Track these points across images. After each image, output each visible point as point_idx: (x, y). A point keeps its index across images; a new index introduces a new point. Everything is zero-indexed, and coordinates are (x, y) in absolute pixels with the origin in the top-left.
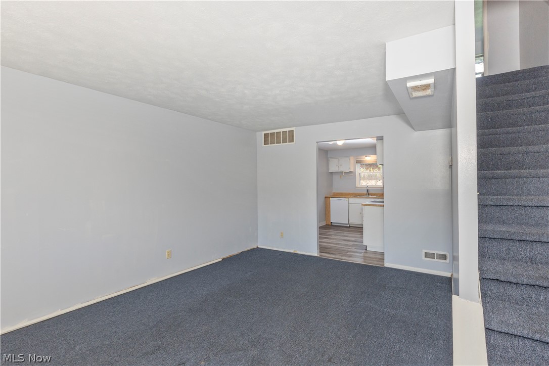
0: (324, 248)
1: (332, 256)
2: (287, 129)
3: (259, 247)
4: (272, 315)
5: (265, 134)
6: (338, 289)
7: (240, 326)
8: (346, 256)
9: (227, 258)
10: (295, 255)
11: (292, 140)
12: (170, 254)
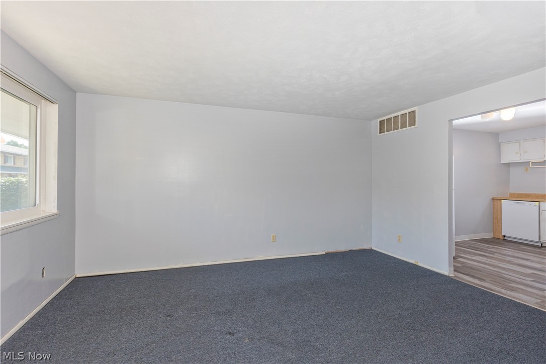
0: (468, 267)
1: (477, 281)
2: (407, 111)
3: (373, 248)
4: (338, 325)
5: (380, 122)
6: (455, 329)
7: (298, 323)
8: (503, 288)
9: (332, 253)
10: (415, 267)
11: (413, 123)
12: (274, 238)
